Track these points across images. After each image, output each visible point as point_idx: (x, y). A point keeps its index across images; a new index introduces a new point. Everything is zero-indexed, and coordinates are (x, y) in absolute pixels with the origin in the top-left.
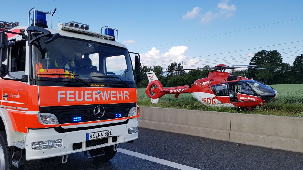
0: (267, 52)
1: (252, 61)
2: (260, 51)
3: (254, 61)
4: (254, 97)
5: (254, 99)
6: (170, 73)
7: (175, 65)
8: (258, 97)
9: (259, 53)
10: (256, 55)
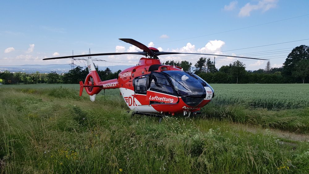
0: (306, 47)
1: (288, 57)
2: (299, 46)
3: (291, 57)
4: (172, 98)
5: (172, 101)
6: (199, 69)
7: (204, 61)
8: (179, 97)
9: (297, 48)
10: (294, 50)
